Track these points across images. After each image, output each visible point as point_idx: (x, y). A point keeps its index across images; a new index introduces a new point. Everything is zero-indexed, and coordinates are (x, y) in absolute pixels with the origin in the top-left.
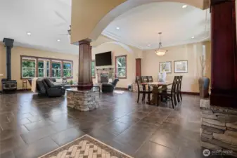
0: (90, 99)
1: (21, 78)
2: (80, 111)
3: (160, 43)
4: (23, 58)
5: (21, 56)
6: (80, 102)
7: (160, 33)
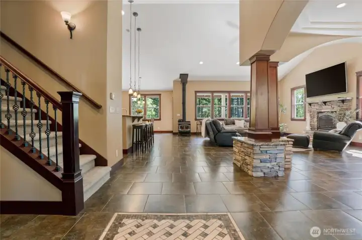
0: (265, 157)
1: (196, 119)
4: (198, 94)
5: (196, 92)
6: (248, 159)
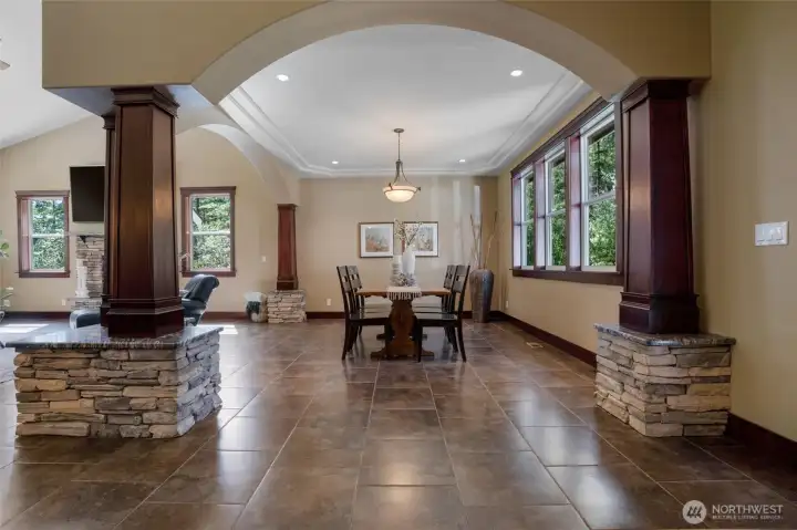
2: (148, 442)
3: (399, 163)
7: (399, 131)
